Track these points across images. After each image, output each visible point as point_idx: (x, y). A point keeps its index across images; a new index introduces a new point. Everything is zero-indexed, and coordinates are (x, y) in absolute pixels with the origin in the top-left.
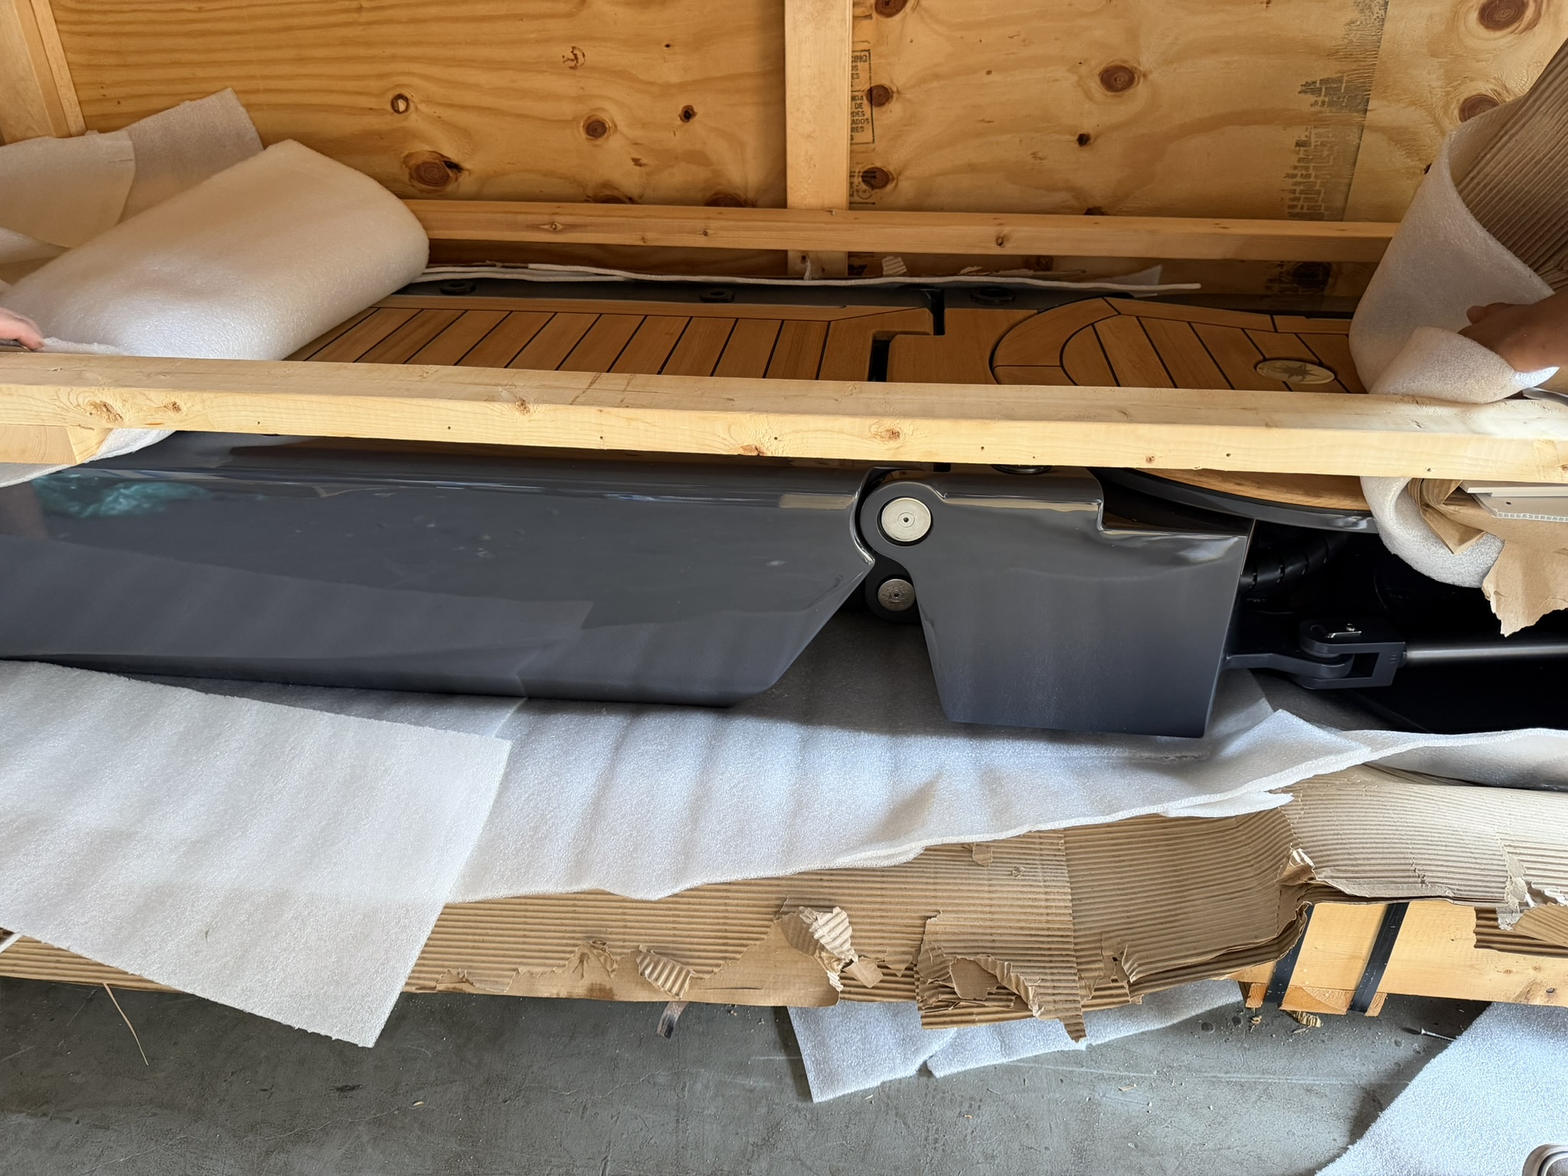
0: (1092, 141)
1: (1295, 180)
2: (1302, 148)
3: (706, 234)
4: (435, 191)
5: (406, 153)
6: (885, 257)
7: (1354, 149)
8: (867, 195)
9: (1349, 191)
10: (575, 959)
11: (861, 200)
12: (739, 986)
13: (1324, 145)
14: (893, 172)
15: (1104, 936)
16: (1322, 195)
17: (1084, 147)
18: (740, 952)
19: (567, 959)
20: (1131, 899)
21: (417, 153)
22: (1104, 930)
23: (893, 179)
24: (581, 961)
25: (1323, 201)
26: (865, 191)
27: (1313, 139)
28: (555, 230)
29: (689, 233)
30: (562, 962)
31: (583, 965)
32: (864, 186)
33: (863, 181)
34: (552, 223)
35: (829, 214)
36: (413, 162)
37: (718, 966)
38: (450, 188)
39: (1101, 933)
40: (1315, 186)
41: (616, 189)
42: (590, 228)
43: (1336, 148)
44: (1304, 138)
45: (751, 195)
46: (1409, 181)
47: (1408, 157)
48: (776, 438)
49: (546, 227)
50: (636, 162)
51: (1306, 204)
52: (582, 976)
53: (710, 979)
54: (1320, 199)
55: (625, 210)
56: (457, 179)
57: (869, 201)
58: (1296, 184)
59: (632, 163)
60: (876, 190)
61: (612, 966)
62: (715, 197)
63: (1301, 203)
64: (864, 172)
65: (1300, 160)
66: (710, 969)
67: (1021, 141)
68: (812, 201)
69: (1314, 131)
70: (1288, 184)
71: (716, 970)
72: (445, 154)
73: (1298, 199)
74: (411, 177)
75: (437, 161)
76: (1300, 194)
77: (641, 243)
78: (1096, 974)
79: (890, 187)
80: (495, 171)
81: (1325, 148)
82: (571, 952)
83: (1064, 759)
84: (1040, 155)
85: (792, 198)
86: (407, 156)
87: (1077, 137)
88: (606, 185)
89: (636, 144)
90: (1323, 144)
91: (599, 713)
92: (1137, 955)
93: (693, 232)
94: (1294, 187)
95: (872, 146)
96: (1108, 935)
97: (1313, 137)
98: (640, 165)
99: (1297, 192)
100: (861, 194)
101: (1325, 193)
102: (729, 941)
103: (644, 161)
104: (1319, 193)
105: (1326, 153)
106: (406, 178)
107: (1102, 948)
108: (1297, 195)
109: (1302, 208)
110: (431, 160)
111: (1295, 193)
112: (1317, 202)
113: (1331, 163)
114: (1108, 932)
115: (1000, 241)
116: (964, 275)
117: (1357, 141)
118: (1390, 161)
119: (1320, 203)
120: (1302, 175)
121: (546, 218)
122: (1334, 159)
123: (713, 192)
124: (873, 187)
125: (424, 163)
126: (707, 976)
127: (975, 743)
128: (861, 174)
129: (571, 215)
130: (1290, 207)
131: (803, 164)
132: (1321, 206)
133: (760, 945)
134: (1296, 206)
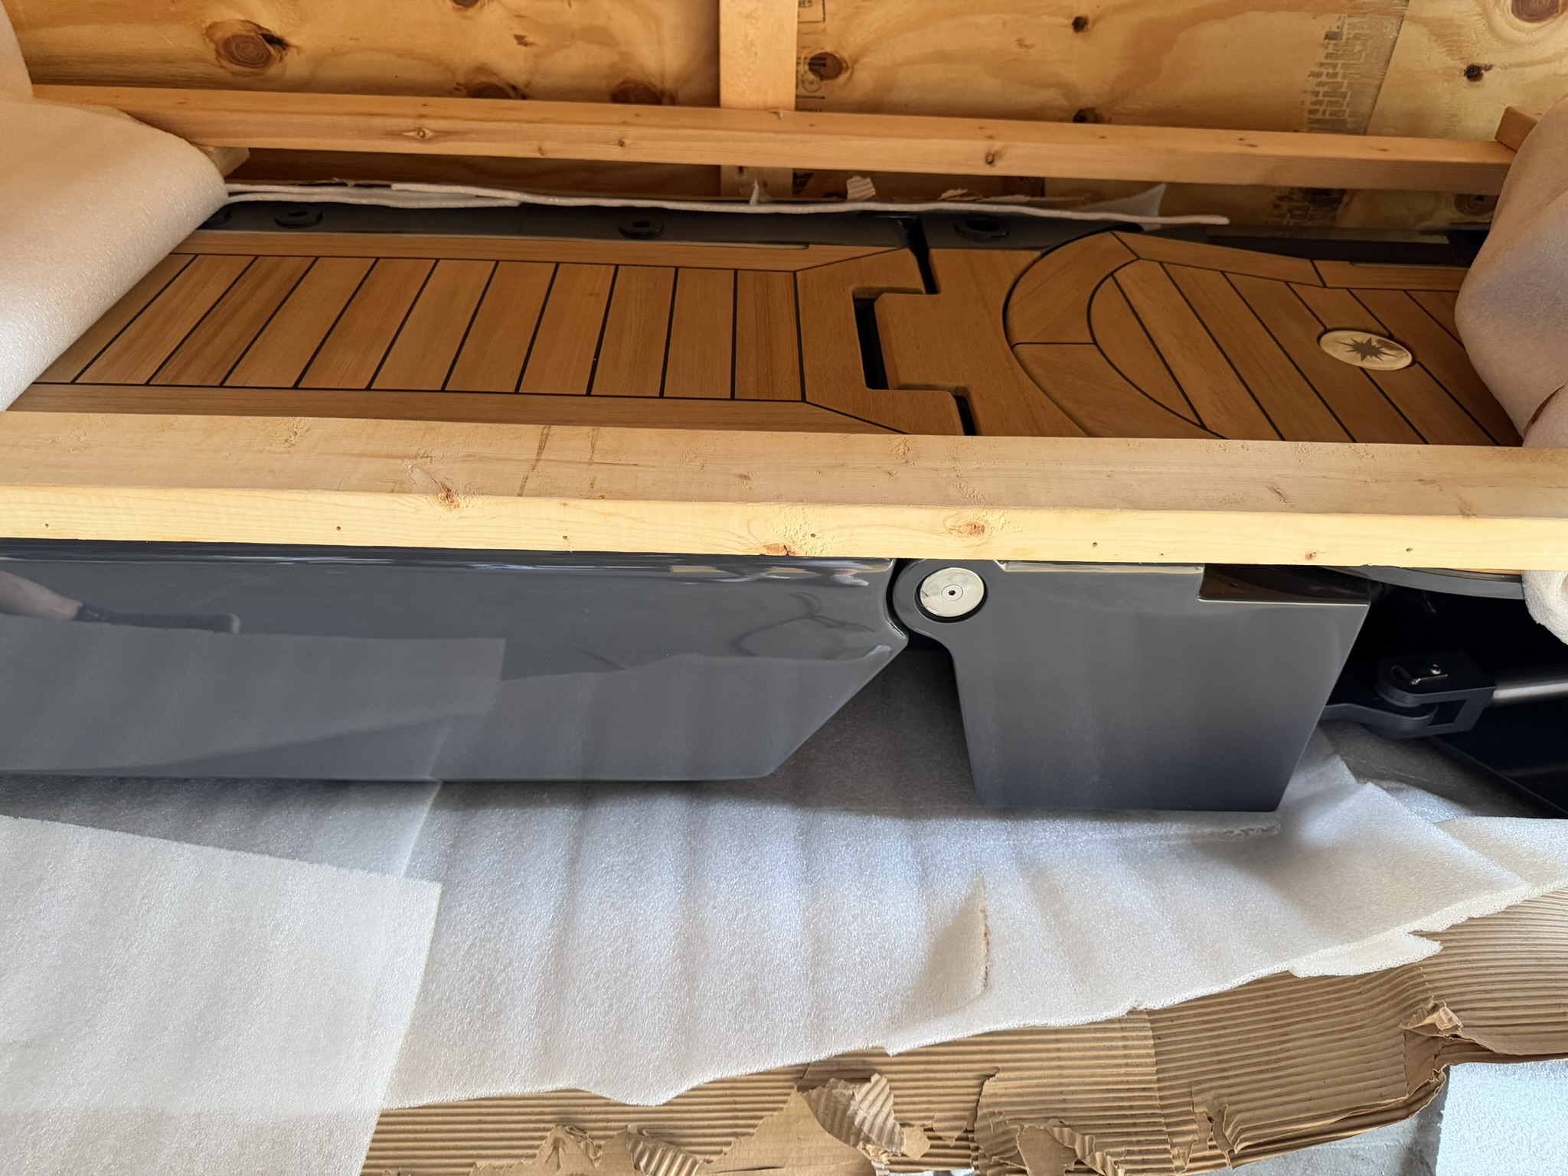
0: (1089, 26)
1: (1319, 80)
2: (1332, 42)
3: (622, 144)
4: (255, 74)
5: (208, 22)
6: (851, 177)
7: (1389, 44)
8: (815, 87)
9: (1378, 94)
10: (547, 1146)
11: (807, 94)
12: (755, 1165)
13: (1357, 39)
14: (847, 59)
15: (1194, 1089)
16: (1348, 99)
17: (1080, 34)
18: (754, 1126)
19: (537, 1147)
20: (1219, 1036)
21: (222, 22)
22: (1194, 1079)
23: (847, 68)
24: (556, 1149)
25: (1348, 105)
26: (812, 83)
27: (1345, 31)
28: (423, 138)
29: (599, 142)
30: (530, 1152)
31: (557, 1152)
32: (811, 76)
33: (811, 69)
34: (419, 130)
35: (775, 116)
36: (219, 35)
37: (729, 1144)
38: (273, 70)
39: (1190, 1085)
40: (1341, 88)
41: (495, 74)
42: (470, 136)
43: (1369, 43)
44: (1335, 29)
45: (669, 85)
46: (1446, 84)
47: (1448, 55)
48: (813, 535)
49: (412, 134)
50: (521, 40)
51: (1329, 108)
52: (559, 1166)
53: (720, 1160)
54: (1346, 103)
55: (514, 109)
56: (281, 59)
57: (818, 94)
58: (1320, 84)
59: (515, 42)
60: (826, 82)
61: (595, 1154)
62: (623, 87)
63: (1322, 108)
64: (813, 58)
65: (1327, 56)
66: (718, 1148)
67: (1005, 23)
68: (753, 98)
69: (1347, 21)
70: (1311, 84)
71: (725, 1149)
72: (262, 25)
73: (1320, 103)
74: (218, 54)
75: (253, 34)
76: (1324, 96)
77: (538, 155)
78: (1189, 1138)
79: (843, 78)
80: (333, 49)
81: (1358, 42)
82: (542, 1138)
83: (1117, 843)
84: (1027, 42)
85: (727, 94)
86: (211, 27)
87: (1071, 21)
88: (482, 69)
89: (519, 16)
90: (1356, 37)
91: (540, 803)
92: (1239, 1117)
93: (607, 142)
94: (1318, 89)
95: (822, 26)
96: (1199, 1087)
97: (1346, 27)
98: (526, 45)
99: (1321, 94)
100: (807, 85)
101: (1352, 96)
102: (740, 1114)
103: (529, 39)
104: (1344, 95)
105: (1358, 48)
106: (211, 56)
107: (1193, 1104)
108: (1320, 97)
109: (1324, 113)
110: (244, 33)
111: (1317, 96)
112: (1341, 106)
113: (1362, 61)
114: (1199, 1083)
115: (990, 159)
116: (944, 200)
117: (1395, 34)
118: (1428, 59)
119: (1344, 108)
120: (1328, 74)
121: (410, 123)
122: (1367, 55)
123: (621, 80)
124: (822, 78)
125: (235, 37)
126: (714, 1158)
127: (1009, 824)
128: (808, 61)
129: (444, 118)
130: (1311, 112)
131: (741, 52)
132: (1344, 111)
133: (779, 1117)
134: (1317, 111)
